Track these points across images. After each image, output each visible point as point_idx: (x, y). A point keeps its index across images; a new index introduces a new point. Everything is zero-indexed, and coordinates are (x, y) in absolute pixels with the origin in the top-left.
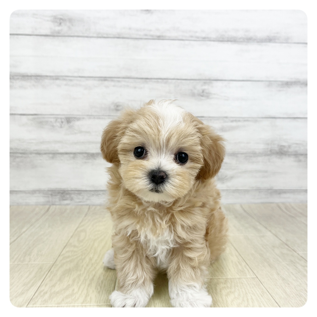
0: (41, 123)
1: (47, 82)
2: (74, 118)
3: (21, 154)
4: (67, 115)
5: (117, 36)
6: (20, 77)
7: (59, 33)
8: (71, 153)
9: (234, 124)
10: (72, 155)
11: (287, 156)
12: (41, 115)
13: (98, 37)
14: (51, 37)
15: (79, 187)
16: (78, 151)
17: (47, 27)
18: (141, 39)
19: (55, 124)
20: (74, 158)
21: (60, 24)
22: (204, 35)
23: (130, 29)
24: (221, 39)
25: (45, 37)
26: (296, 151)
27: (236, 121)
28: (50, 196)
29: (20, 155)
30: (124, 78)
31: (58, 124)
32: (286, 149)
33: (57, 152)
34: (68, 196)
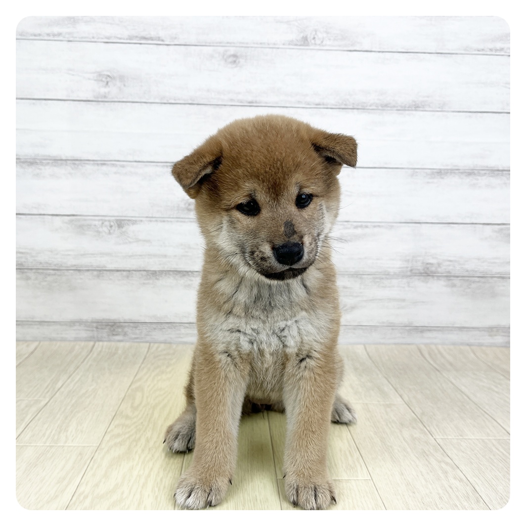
0: (81, 226)
1: (89, 168)
2: (129, 220)
4: (118, 216)
5: (190, 102)
6: (51, 162)
7: (105, 97)
8: (124, 271)
9: (359, 231)
10: (125, 273)
11: (436, 278)
12: (81, 215)
13: (162, 103)
14: (94, 103)
15: (136, 317)
16: (134, 268)
17: (89, 88)
18: (225, 105)
19: (100, 229)
20: (128, 277)
21: (107, 83)
22: (317, 101)
23: (208, 91)
24: (343, 107)
25: (85, 102)
26: (449, 272)
27: (361, 226)
28: (95, 329)
29: (52, 272)
31: (105, 229)
32: (433, 269)
33: (104, 269)
34: (120, 330)
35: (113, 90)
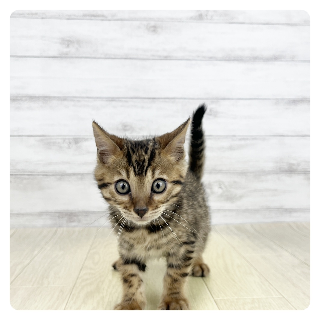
0: (49, 144)
1: (55, 103)
2: (83, 139)
3: (28, 176)
4: (75, 135)
5: (125, 57)
6: (28, 99)
7: (67, 55)
8: (79, 174)
9: (242, 142)
10: (80, 176)
11: (297, 174)
12: (49, 136)
13: (106, 58)
14: (59, 59)
17: (55, 49)
18: (148, 59)
19: (62, 145)
20: (81, 179)
21: (68, 46)
22: (210, 55)
23: (137, 49)
24: (228, 59)
25: (53, 58)
26: (305, 169)
27: (244, 139)
28: (57, 218)
30: (131, 98)
31: (66, 145)
32: (294, 167)
33: (65, 173)
34: (75, 218)
35: (72, 50)
